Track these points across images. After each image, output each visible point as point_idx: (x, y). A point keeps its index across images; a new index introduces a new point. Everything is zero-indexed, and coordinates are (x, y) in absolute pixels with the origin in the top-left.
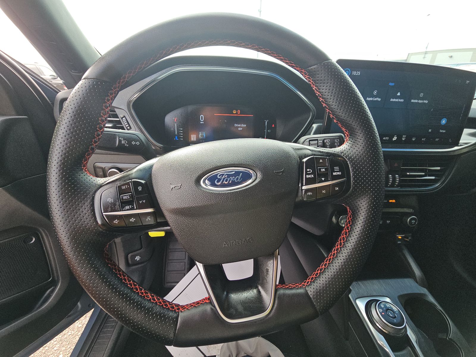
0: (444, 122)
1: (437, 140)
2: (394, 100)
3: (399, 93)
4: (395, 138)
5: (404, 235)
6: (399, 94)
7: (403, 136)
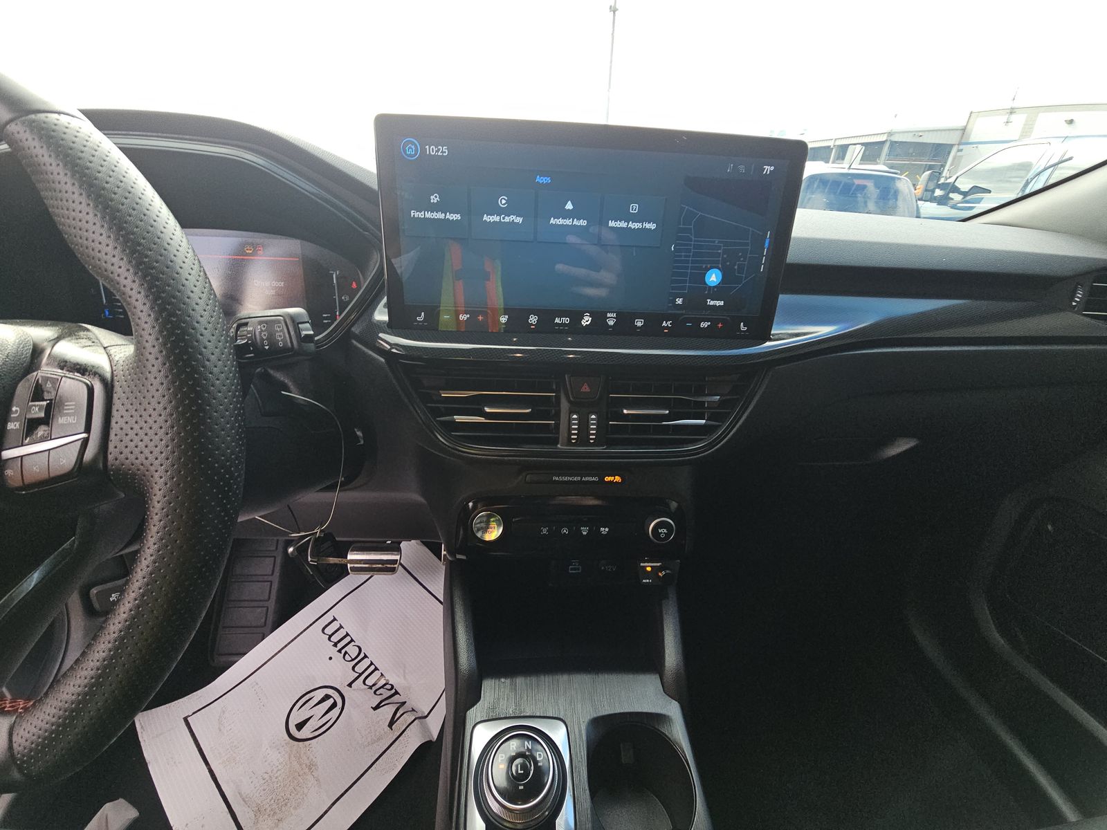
0: (715, 280)
1: (704, 325)
2: (560, 221)
3: (569, 202)
4: (586, 320)
5: (659, 564)
6: (569, 206)
7: (609, 315)
